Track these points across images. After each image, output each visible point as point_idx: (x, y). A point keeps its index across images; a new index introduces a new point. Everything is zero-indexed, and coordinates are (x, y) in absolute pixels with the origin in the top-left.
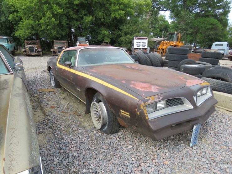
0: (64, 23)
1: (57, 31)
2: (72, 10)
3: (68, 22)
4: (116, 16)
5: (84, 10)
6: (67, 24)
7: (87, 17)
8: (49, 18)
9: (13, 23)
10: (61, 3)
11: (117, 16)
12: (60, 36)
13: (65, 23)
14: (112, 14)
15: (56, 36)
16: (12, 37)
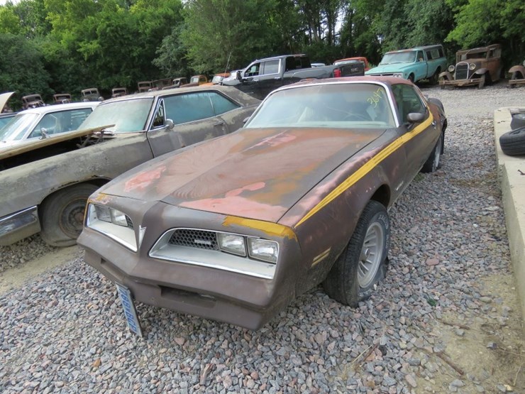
9: (453, 9)
16: (444, 44)
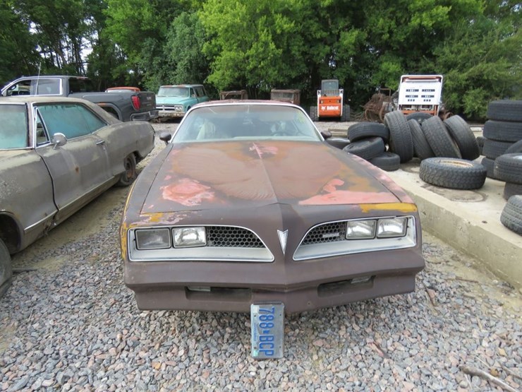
0: (295, 51)
1: (280, 70)
2: (317, 22)
3: (306, 48)
4: (423, 23)
5: (345, 17)
6: (304, 54)
7: (347, 34)
8: (266, 44)
9: (208, 59)
10: (291, 9)
11: (425, 23)
12: (286, 80)
13: (299, 51)
14: (412, 19)
15: (278, 80)
16: (204, 85)
